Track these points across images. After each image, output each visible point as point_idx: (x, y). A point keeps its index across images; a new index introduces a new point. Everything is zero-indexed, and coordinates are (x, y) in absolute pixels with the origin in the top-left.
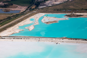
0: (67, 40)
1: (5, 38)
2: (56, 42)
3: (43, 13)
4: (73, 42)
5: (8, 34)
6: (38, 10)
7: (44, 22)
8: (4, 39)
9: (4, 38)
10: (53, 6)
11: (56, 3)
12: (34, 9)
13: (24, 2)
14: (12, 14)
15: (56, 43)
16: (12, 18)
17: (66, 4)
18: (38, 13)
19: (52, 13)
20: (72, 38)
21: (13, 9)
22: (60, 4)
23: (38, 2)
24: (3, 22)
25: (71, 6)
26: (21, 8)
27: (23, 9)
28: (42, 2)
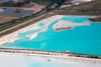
3: (61, 15)
6: (56, 11)
7: (54, 28)
10: (81, 5)
14: (22, 15)
18: (54, 15)
19: (72, 16)
27: (39, 9)
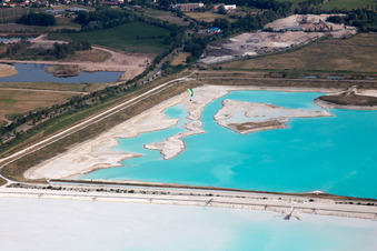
0: (330, 204)
1: (63, 185)
2: (283, 212)
3: (221, 84)
4: (358, 215)
5: (73, 172)
6: (197, 74)
7: (224, 123)
8: (59, 192)
9: (60, 189)
10: (264, 56)
11: (277, 44)
12: (180, 68)
13: (138, 38)
14: (89, 85)
15: (285, 215)
16: (88, 102)
17: (319, 50)
18: (198, 85)
19: (258, 88)
20: (351, 199)
21: (91, 66)
22: (293, 49)
23: (196, 37)
24: (51, 121)
25: (340, 61)
26: (124, 63)
27: (136, 67)
28: (214, 39)
